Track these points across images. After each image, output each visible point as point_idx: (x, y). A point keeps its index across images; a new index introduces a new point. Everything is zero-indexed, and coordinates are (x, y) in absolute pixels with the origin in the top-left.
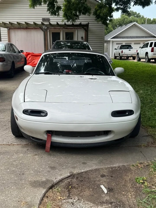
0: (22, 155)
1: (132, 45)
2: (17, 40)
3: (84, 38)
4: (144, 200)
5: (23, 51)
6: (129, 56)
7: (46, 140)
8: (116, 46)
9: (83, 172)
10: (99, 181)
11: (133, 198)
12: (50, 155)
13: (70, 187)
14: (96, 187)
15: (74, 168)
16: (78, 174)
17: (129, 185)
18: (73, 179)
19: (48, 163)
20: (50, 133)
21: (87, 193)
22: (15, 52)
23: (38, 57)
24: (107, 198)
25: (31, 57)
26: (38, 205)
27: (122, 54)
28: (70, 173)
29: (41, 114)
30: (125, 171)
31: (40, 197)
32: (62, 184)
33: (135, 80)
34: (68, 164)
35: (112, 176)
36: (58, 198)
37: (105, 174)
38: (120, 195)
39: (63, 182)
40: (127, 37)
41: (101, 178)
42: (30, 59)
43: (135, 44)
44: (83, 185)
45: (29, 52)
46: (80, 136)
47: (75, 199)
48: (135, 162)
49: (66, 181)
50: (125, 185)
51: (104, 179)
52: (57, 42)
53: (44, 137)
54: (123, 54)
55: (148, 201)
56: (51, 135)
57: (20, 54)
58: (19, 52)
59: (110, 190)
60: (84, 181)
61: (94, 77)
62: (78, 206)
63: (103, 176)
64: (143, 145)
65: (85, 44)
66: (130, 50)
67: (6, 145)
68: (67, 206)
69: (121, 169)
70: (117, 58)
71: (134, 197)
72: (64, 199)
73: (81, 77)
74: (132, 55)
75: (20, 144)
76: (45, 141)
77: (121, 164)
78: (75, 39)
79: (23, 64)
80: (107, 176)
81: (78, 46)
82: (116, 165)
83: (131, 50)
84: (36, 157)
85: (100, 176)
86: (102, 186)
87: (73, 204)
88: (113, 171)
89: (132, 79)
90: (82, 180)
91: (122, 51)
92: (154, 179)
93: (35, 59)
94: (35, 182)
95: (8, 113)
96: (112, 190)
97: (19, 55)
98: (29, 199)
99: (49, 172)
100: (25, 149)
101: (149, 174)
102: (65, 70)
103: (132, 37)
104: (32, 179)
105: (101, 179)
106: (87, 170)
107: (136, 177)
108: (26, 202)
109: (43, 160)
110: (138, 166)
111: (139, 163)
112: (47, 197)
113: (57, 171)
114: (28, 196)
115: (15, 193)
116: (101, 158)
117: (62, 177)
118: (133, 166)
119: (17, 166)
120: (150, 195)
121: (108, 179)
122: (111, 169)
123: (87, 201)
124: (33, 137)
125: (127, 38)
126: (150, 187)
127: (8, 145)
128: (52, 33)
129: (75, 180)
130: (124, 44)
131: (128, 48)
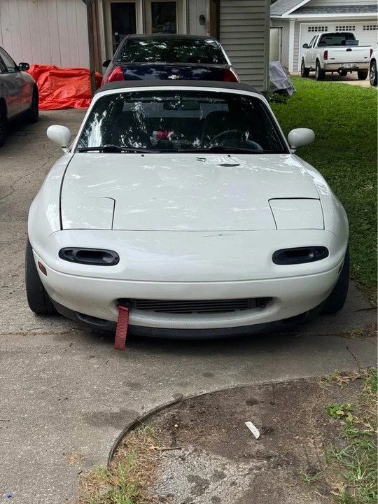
0: (59, 357)
1: (358, 34)
2: (7, 29)
3: (208, 19)
4: (343, 452)
5: (27, 64)
6: (347, 67)
7: (117, 321)
8: (307, 37)
9: (205, 394)
10: (243, 412)
11: (319, 448)
12: (127, 357)
13: (176, 426)
14: (234, 426)
15: (184, 385)
16: (195, 398)
17: (312, 421)
18: (183, 410)
19: (122, 376)
20: (126, 304)
21: (215, 437)
22: (6, 71)
23: (70, 79)
24: (261, 447)
25: (49, 79)
26: (107, 460)
27: (326, 62)
28: (174, 396)
29: (104, 259)
30: (304, 391)
31: (109, 446)
32: (159, 420)
33: (357, 150)
34: (170, 376)
35: (272, 403)
36: (151, 448)
37: (257, 398)
38: (290, 441)
39: (159, 416)
40: (340, 7)
41: (247, 407)
42: (47, 85)
43: (366, 28)
44: (206, 422)
45: (44, 65)
46: (198, 312)
47: (187, 450)
48: (329, 371)
49: (166, 415)
50: (302, 422)
51: (255, 409)
52: (130, 42)
53: (112, 314)
54: (329, 61)
55: (350, 453)
56: (127, 309)
57: (18, 75)
58: (17, 69)
59: (266, 431)
60: (207, 413)
61: (234, 158)
62: (195, 463)
63: (252, 402)
64: (354, 331)
65: (210, 46)
66: (350, 50)
67: (17, 334)
68: (170, 463)
69: (295, 387)
70: (311, 73)
71: (321, 445)
72: (164, 450)
73: (200, 159)
74: (358, 65)
75: (51, 333)
76: (114, 324)
77: (296, 377)
78: (182, 30)
79: (28, 102)
80: (263, 402)
81: (189, 51)
82: (284, 378)
83: (352, 48)
84: (93, 361)
85: (244, 403)
86: (250, 422)
87: (183, 459)
88: (277, 391)
89: (348, 148)
90: (204, 412)
91: (326, 53)
92: (371, 407)
93: (61, 86)
94: (95, 415)
95: (5, 253)
96: (272, 431)
97: (17, 79)
98: (85, 449)
99: (127, 394)
100: (65, 344)
101: (361, 398)
102: (155, 133)
103: (358, 6)
104: (89, 408)
105: (247, 409)
106: (214, 390)
107: (330, 404)
108: (81, 456)
109: (109, 370)
110: (335, 379)
111: (339, 374)
112: (126, 446)
113: (145, 391)
114: (83, 444)
115: (54, 438)
116: (249, 363)
117: (157, 405)
118: (325, 379)
119: (49, 382)
120: (356, 440)
121: (263, 408)
122: (271, 388)
123: (215, 454)
124: (84, 316)
125: (342, 12)
126: (359, 426)
127: (20, 334)
128: (112, 4)
129: (186, 411)
130: (332, 30)
131: (343, 44)
